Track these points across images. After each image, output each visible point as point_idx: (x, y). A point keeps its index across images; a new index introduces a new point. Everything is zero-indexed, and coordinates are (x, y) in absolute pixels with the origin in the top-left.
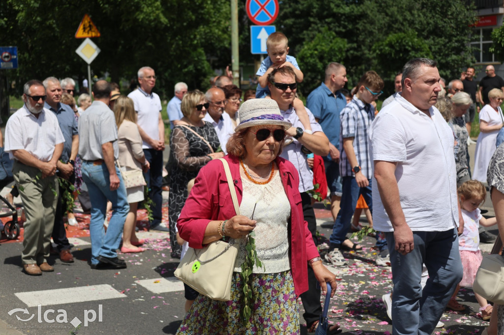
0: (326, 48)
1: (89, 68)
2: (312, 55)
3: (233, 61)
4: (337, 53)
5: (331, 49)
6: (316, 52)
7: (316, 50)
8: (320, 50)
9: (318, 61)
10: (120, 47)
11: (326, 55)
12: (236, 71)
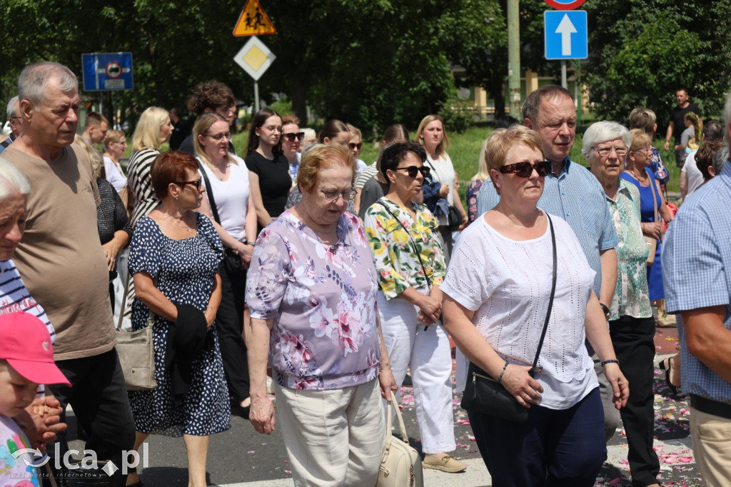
0: (663, 49)
1: (256, 86)
2: (637, 61)
3: (511, 72)
4: (683, 59)
5: (673, 52)
6: (645, 56)
7: (645, 52)
8: (651, 53)
9: (648, 71)
10: (308, 50)
11: (663, 61)
12: (516, 90)
